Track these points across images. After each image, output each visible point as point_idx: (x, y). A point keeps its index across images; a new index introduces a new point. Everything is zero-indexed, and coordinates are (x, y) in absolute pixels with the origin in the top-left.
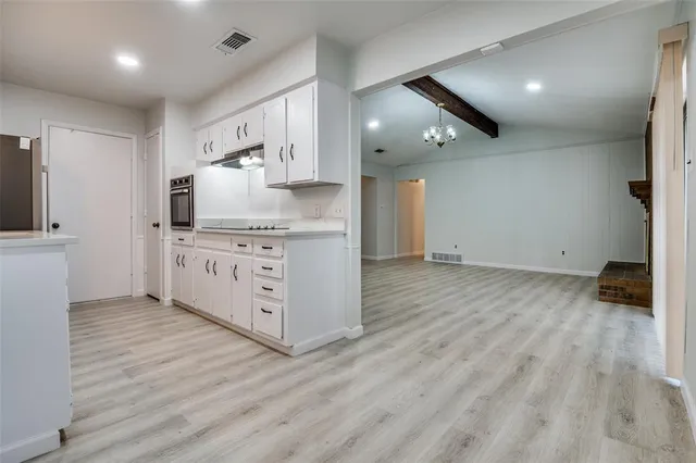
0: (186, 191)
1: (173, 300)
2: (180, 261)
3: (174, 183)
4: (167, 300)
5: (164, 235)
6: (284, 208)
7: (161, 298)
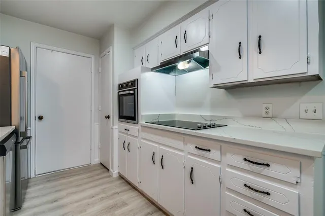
0: (132, 92)
1: (119, 173)
2: (126, 146)
3: (121, 87)
4: (115, 172)
5: (113, 125)
6: (214, 106)
7: (111, 170)
